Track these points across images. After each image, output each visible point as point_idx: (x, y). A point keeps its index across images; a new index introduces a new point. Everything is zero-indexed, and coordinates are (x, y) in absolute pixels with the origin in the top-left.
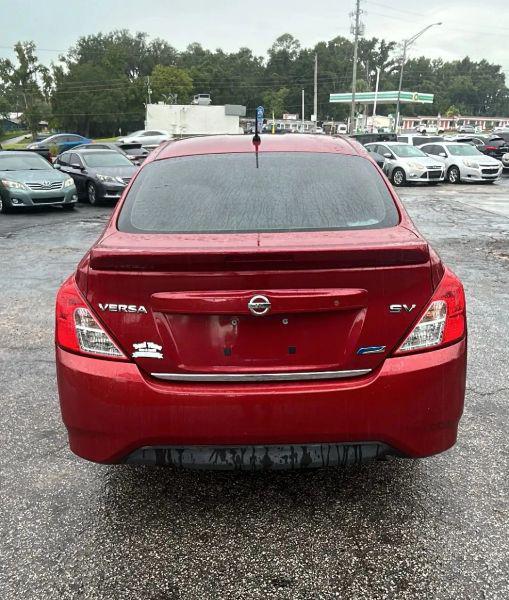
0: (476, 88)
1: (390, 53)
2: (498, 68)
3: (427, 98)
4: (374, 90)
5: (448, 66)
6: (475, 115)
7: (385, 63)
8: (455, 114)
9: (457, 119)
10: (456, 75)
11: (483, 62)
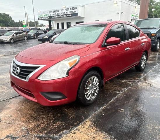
0: (4, 20)
9: (1, 27)
11: (4, 13)
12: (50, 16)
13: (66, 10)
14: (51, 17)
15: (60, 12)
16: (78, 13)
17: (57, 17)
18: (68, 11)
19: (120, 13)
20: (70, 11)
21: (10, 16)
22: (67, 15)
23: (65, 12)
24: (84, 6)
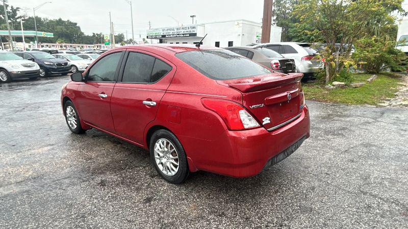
0: (68, 32)
1: (17, 12)
2: (76, 24)
3: (50, 35)
4: (21, 30)
5: (51, 21)
6: (71, 43)
7: (16, 17)
8: (62, 42)
9: (63, 44)
10: (57, 25)
11: (68, 21)
12: (162, 34)
13: (183, 28)
14: (164, 36)
15: (176, 31)
16: (196, 34)
17: (171, 36)
18: (186, 31)
19: (241, 35)
20: (187, 30)
21: (78, 25)
22: (183, 34)
23: (182, 31)
24: (203, 25)
